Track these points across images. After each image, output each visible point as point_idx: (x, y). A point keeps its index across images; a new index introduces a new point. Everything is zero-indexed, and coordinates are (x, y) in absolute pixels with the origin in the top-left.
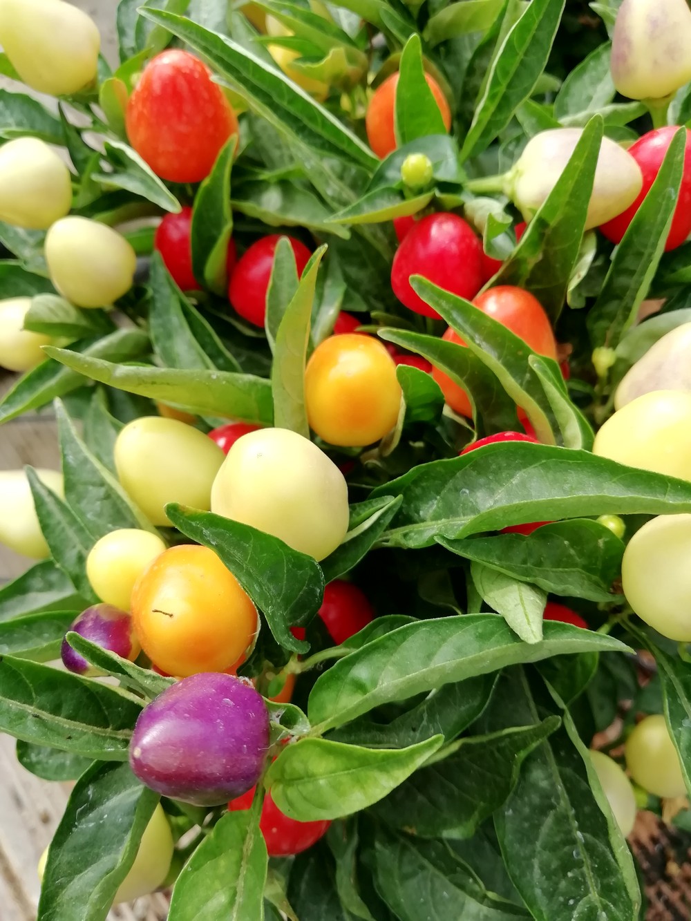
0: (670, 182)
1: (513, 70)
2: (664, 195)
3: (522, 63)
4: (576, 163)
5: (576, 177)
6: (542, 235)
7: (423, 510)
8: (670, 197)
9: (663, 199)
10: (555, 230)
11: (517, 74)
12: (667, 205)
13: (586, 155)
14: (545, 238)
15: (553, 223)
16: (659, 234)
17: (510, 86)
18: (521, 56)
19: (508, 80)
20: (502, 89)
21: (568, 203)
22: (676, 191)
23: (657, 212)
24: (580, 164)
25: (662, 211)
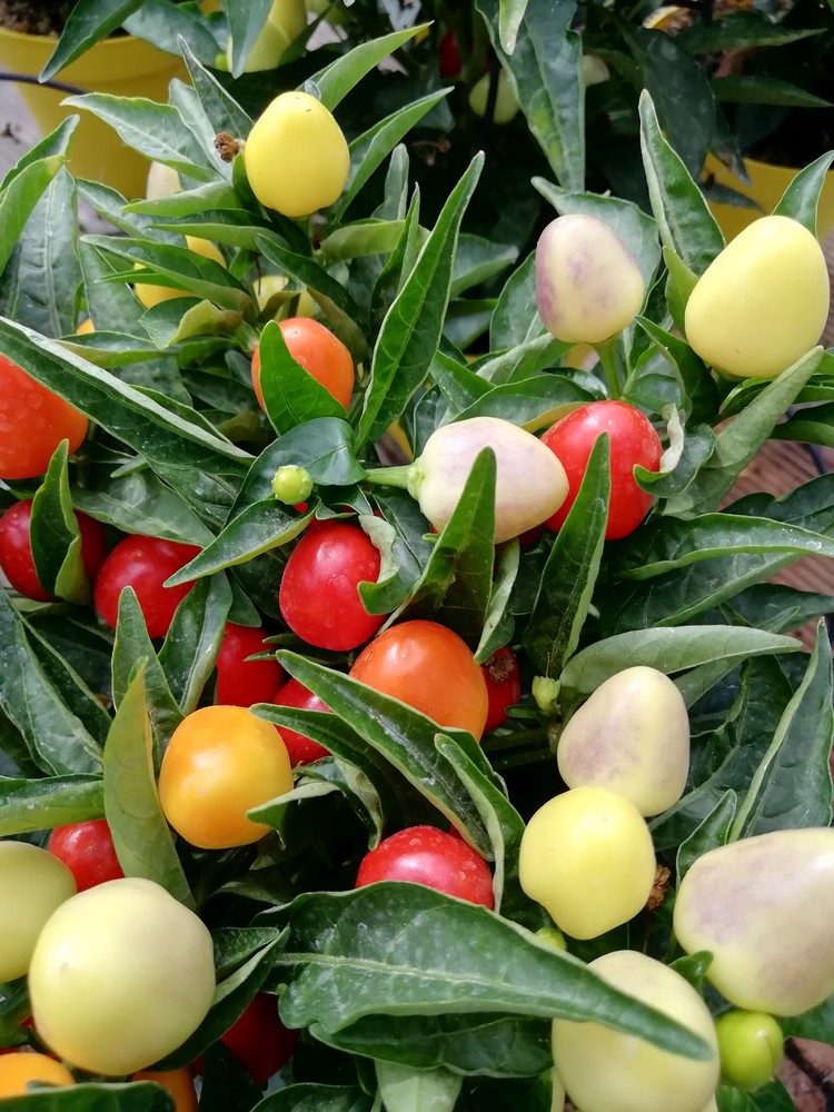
0: (598, 492)
1: (404, 345)
2: (594, 506)
3: (414, 335)
4: (472, 495)
5: (476, 507)
6: (450, 561)
7: (319, 940)
8: (600, 509)
9: (593, 510)
10: (465, 555)
11: (409, 348)
12: (598, 516)
13: (482, 485)
14: (455, 563)
15: (460, 548)
16: (593, 547)
17: (403, 362)
18: (411, 328)
19: (400, 356)
20: (394, 366)
21: (473, 532)
22: (605, 502)
23: (588, 523)
24: (478, 495)
25: (593, 523)
